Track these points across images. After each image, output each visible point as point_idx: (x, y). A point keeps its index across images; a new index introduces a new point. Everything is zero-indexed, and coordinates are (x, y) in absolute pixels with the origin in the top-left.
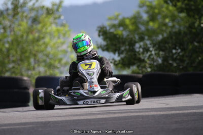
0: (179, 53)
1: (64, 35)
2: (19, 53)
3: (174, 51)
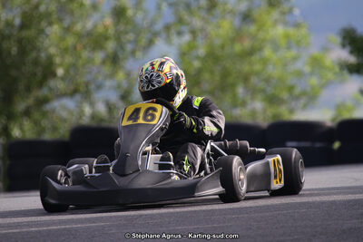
1: (298, 43)
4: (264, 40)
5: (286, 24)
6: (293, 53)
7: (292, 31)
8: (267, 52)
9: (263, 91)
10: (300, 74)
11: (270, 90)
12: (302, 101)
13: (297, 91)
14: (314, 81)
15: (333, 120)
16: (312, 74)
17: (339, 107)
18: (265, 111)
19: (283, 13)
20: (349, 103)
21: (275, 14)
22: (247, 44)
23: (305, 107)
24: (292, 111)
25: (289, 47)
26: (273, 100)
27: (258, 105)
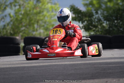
0: (119, 23)
2: (28, 21)
3: (116, 21)
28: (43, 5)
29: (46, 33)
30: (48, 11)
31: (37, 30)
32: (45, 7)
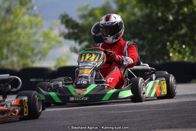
1: (36, 25)
4: (18, 24)
5: (30, 15)
6: (34, 30)
7: (33, 19)
8: (20, 30)
9: (18, 51)
10: (37, 42)
11: (21, 51)
12: (39, 57)
13: (36, 51)
14: (45, 45)
15: (55, 67)
16: (44, 42)
17: (59, 60)
18: (18, 62)
19: (28, 9)
20: (64, 58)
21: (24, 10)
22: (8, 25)
23: (40, 59)
24: (33, 62)
25: (31, 28)
26: (23, 56)
27: (15, 58)
28: (15, 17)
29: (21, 63)
30: (24, 28)
31: (7, 58)
32: (20, 21)
